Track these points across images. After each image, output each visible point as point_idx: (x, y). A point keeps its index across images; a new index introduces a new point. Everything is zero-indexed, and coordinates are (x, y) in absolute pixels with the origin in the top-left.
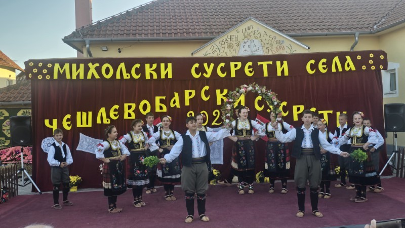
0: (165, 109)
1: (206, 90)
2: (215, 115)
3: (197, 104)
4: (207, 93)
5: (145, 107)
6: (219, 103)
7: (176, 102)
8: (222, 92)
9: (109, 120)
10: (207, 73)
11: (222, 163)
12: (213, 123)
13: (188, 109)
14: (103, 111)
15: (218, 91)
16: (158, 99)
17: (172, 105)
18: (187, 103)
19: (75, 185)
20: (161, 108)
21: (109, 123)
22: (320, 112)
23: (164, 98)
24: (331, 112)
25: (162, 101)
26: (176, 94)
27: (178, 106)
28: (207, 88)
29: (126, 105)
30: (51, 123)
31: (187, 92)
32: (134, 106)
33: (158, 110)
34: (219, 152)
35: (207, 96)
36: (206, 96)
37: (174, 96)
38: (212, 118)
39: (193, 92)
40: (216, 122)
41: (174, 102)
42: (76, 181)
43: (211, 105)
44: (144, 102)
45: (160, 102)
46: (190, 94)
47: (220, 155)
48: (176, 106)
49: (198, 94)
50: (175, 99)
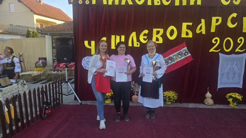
0: (191, 35)
1: (233, 17)
2: (239, 42)
3: (222, 31)
4: (233, 22)
5: (172, 33)
6: (245, 30)
7: (202, 28)
9: (139, 43)
10: (236, 1)
11: (241, 87)
12: (237, 50)
13: (214, 35)
14: (134, 35)
16: (184, 25)
17: (198, 31)
18: (213, 30)
19: (109, 98)
20: (187, 34)
21: (139, 46)
23: (191, 24)
25: (188, 27)
26: (203, 21)
27: (204, 33)
28: (235, 15)
29: (155, 30)
30: (90, 45)
31: (214, 19)
32: (162, 31)
33: (184, 35)
36: (233, 23)
37: (201, 23)
38: (236, 45)
39: (220, 19)
40: (239, 49)
41: (201, 28)
42: (110, 95)
43: (237, 32)
44: (172, 27)
45: (187, 29)
46: (217, 21)
47: (240, 80)
48: (202, 32)
49: (225, 21)
50: (201, 26)
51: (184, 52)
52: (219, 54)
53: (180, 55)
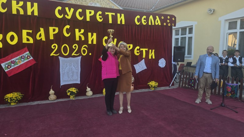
0: (31, 41)
1: (67, 28)
2: (74, 48)
3: (59, 38)
4: (68, 32)
5: (12, 38)
6: (77, 39)
8: (80, 31)
10: (68, 15)
11: (79, 83)
12: (73, 54)
13: (52, 42)
15: (77, 30)
16: (24, 32)
17: (38, 38)
18: (52, 37)
20: (28, 40)
22: (141, 49)
23: (31, 31)
24: (147, 49)
25: (28, 34)
26: (42, 30)
27: (44, 39)
28: (68, 27)
31: (51, 29)
33: (25, 41)
34: (77, 75)
35: (68, 34)
37: (40, 31)
38: (72, 50)
39: (57, 29)
40: (75, 53)
41: (40, 35)
43: (71, 40)
44: (11, 33)
46: (54, 30)
47: (78, 77)
48: (41, 39)
49: (61, 31)
50: (41, 34)
51: (26, 56)
52: (59, 57)
53: (23, 59)
